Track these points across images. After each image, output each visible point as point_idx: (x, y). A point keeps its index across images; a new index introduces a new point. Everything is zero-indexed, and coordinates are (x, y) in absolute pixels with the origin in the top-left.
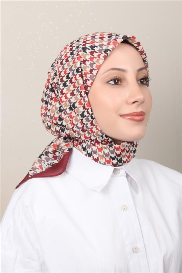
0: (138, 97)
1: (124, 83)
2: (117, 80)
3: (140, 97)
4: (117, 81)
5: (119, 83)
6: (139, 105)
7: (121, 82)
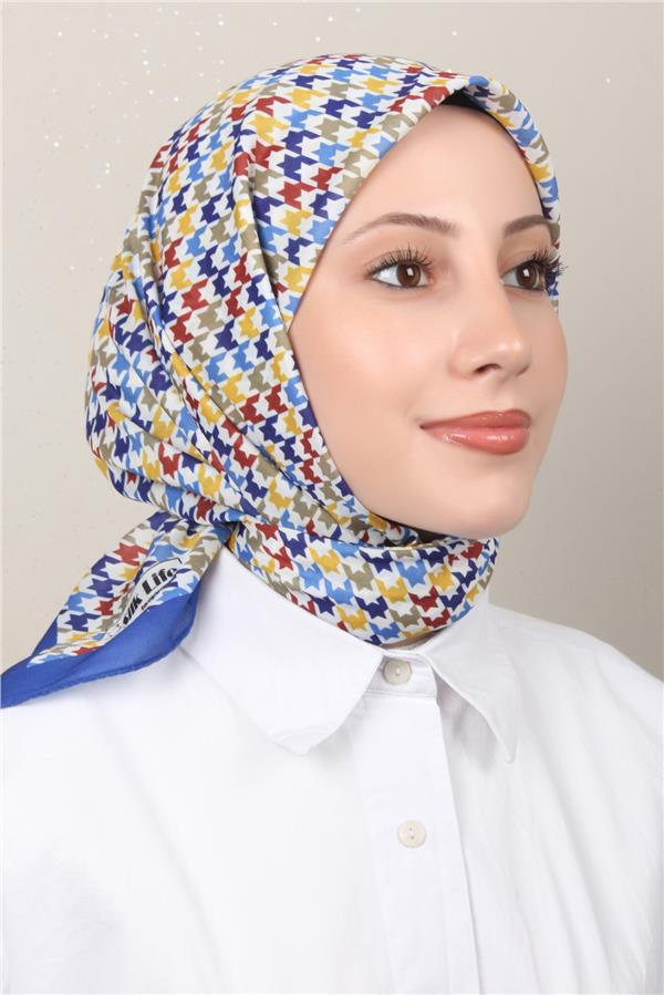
0: (502, 347)
1: (443, 282)
2: (413, 267)
3: (508, 346)
4: (410, 272)
5: (423, 280)
6: (502, 382)
7: (429, 275)
